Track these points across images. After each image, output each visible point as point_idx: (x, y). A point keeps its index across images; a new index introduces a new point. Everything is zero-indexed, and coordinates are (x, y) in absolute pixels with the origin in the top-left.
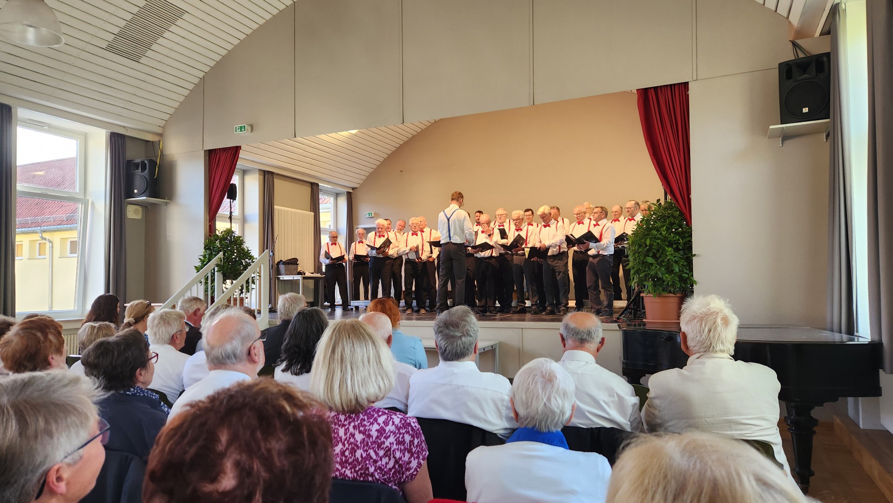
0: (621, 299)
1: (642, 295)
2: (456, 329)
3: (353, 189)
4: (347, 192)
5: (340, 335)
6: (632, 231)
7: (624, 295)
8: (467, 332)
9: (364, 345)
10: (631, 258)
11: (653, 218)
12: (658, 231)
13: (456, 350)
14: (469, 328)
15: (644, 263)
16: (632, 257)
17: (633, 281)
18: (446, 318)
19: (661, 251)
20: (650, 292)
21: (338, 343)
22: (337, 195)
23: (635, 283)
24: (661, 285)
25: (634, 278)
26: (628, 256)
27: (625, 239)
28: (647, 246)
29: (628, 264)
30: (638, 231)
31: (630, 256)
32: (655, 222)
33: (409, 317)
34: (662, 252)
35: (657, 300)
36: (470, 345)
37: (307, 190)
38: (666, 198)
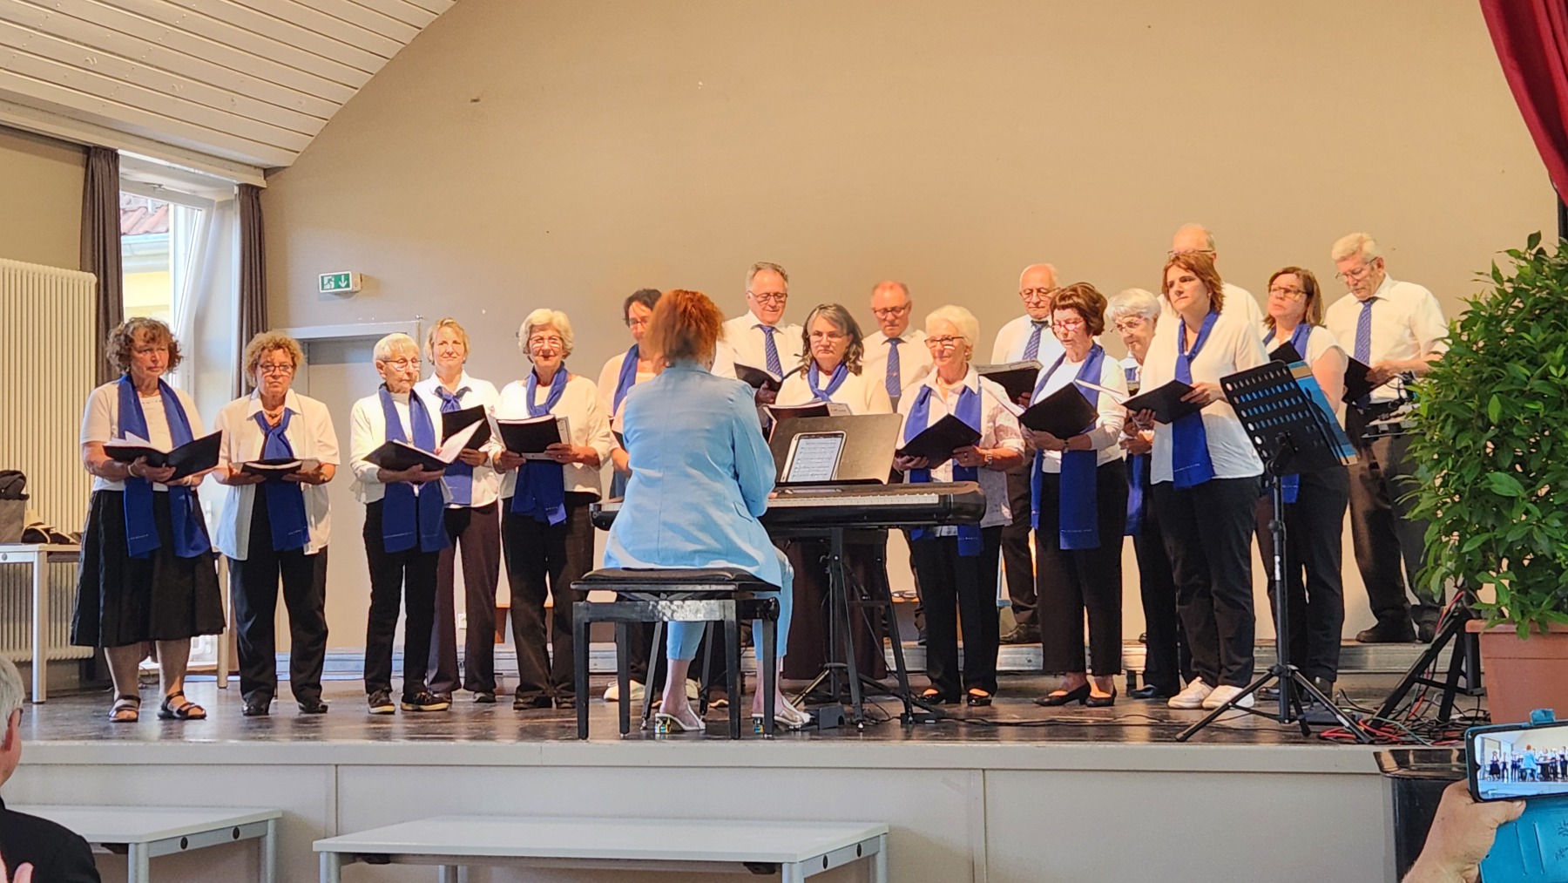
1: (1472, 624)
3: (268, 172)
4: (240, 186)
10: (1425, 476)
15: (1479, 496)
16: (1430, 469)
17: (1435, 570)
25: (1437, 558)
28: (1488, 425)
30: (1452, 364)
31: (1423, 468)
37: (70, 175)
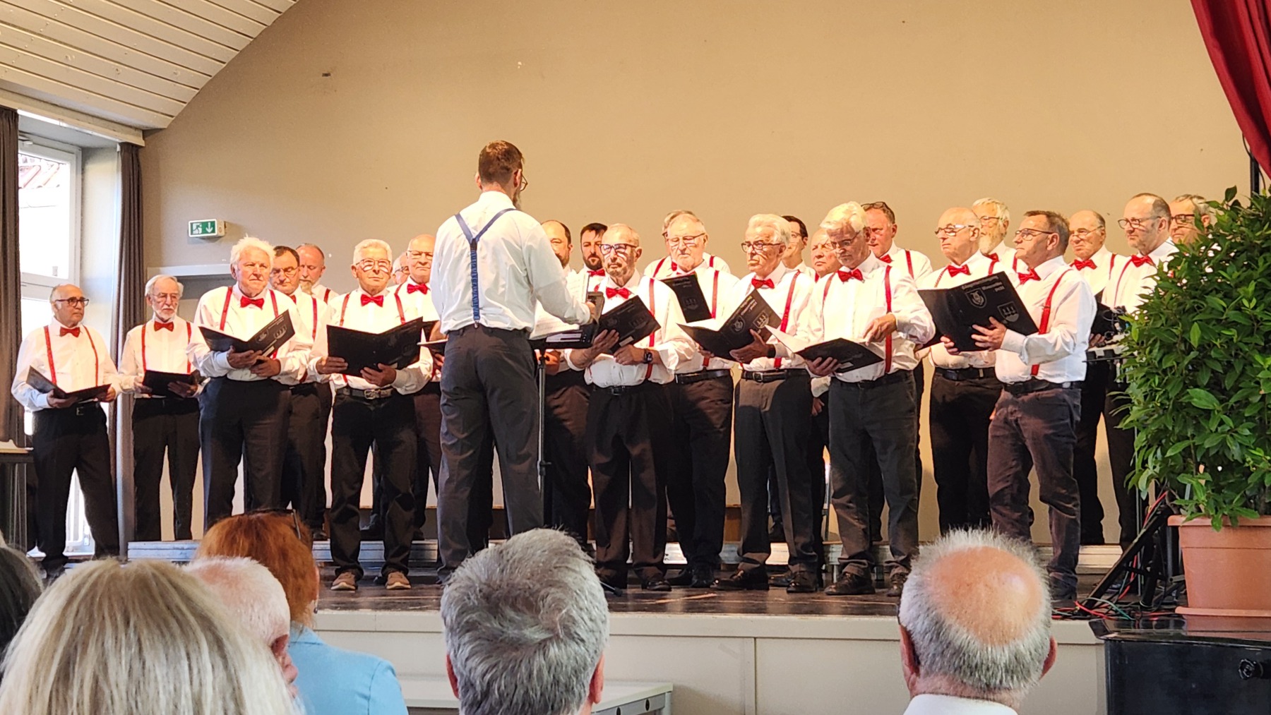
0: (1100, 541)
1: (1173, 520)
2: (528, 618)
3: (147, 132)
4: (122, 145)
5: (91, 616)
6: (1142, 296)
7: (1111, 524)
8: (565, 627)
9: (183, 654)
10: (1136, 392)
11: (1211, 254)
12: (1227, 296)
13: (527, 692)
14: (574, 613)
15: (1181, 409)
16: (1139, 387)
17: (1141, 472)
18: (489, 578)
19: (1238, 369)
20: (1199, 510)
21: (85, 645)
22: (86, 154)
23: (1148, 481)
24: (1236, 488)
25: (1145, 462)
26: (1125, 385)
27: (1117, 325)
28: (1191, 348)
29: (1127, 412)
30: (1160, 297)
31: (1134, 385)
32: (1218, 266)
33: (346, 599)
34: (1243, 372)
35: (1223, 537)
36: (576, 672)
38: (1255, 186)
